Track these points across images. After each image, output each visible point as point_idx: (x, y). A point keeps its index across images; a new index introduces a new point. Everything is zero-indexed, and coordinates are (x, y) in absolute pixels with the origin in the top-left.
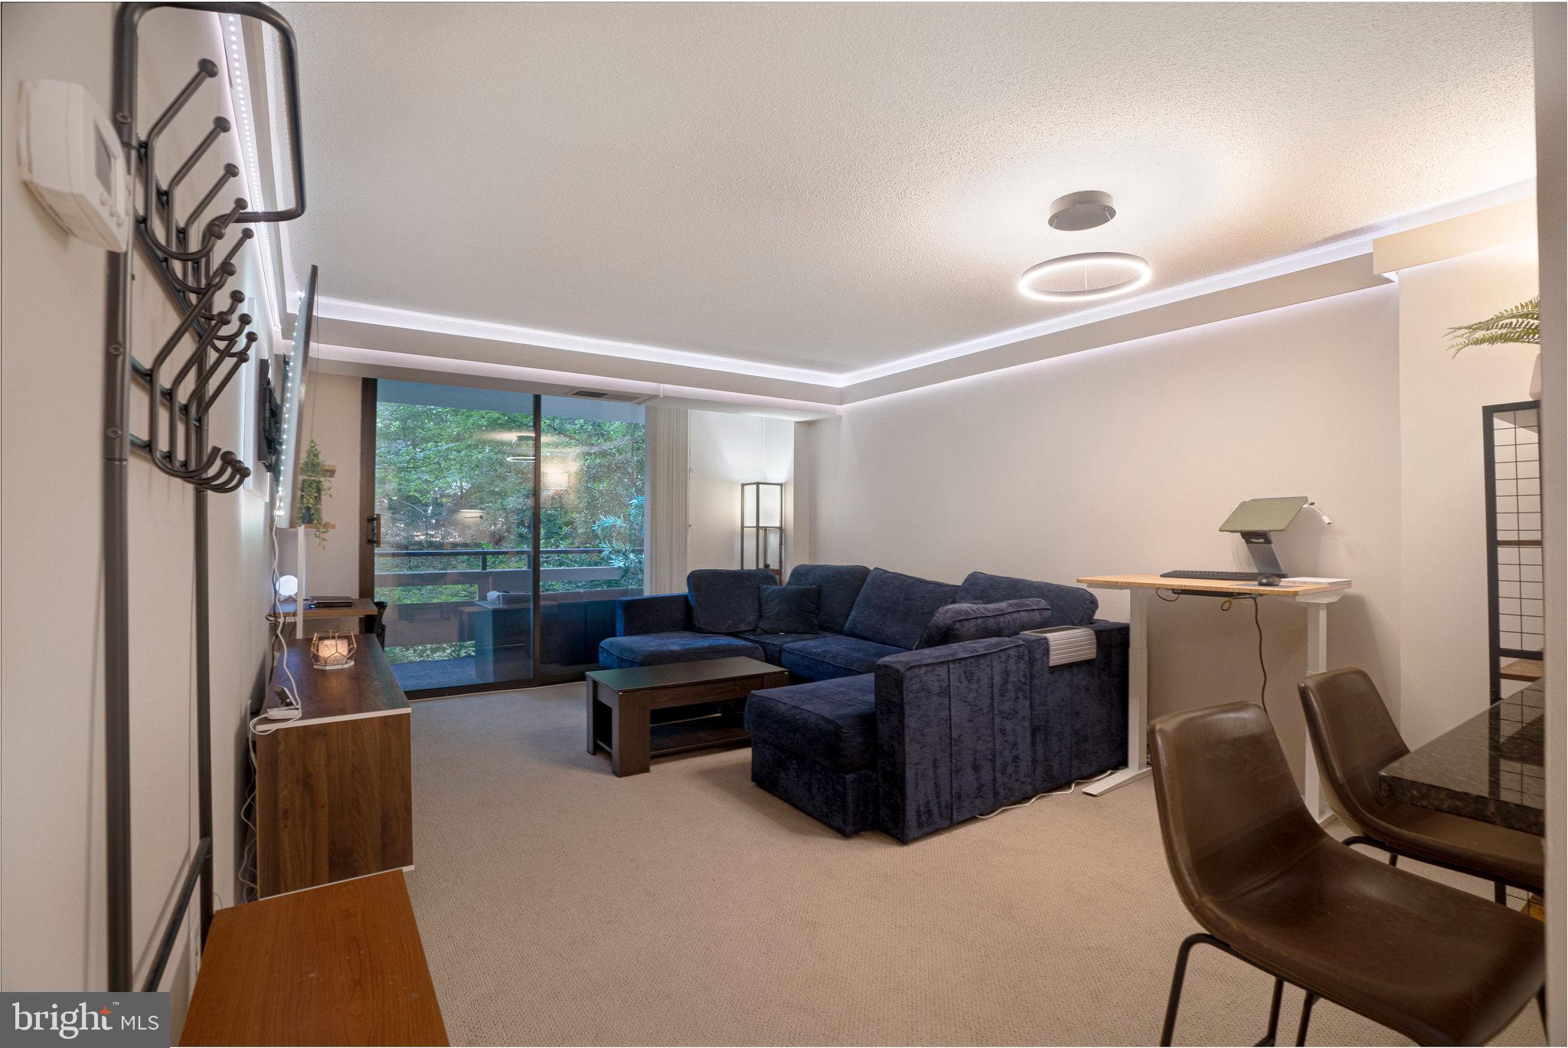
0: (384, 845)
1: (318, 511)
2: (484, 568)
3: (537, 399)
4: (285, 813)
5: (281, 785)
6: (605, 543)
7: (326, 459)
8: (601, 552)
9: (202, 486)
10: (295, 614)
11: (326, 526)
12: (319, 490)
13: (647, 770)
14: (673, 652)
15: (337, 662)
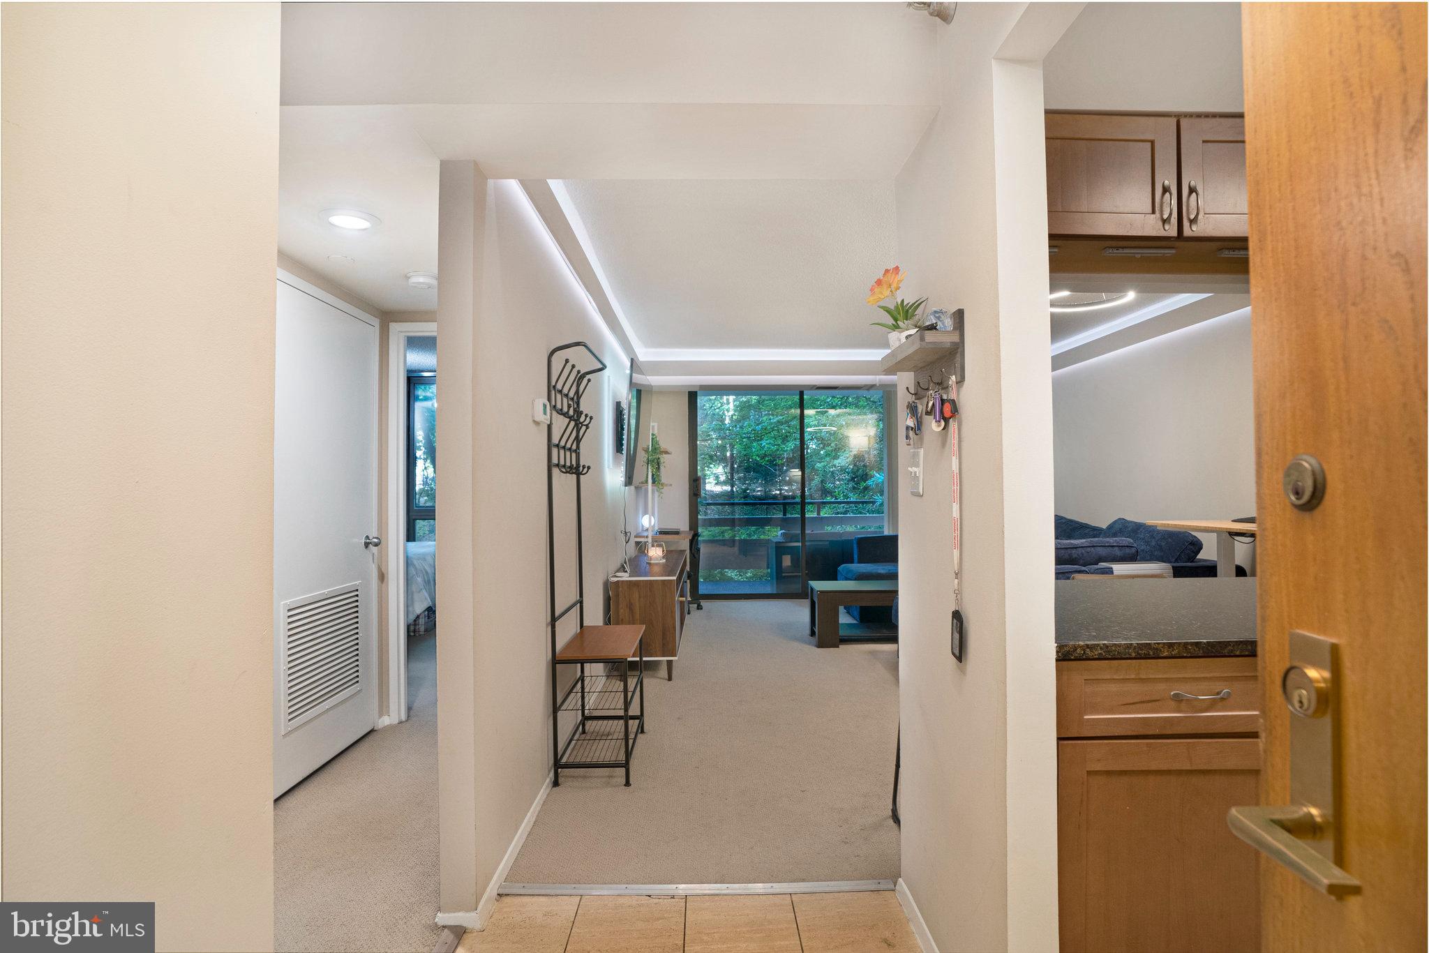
0: (664, 644)
1: (658, 476)
2: (785, 514)
3: (802, 394)
4: (622, 620)
5: (620, 606)
6: (877, 495)
7: (663, 445)
8: (874, 503)
9: (578, 474)
10: (647, 537)
11: (662, 485)
12: (658, 464)
13: (838, 647)
14: (880, 574)
15: (657, 559)
